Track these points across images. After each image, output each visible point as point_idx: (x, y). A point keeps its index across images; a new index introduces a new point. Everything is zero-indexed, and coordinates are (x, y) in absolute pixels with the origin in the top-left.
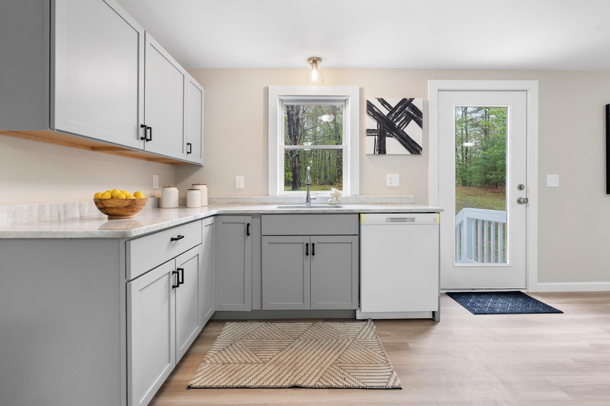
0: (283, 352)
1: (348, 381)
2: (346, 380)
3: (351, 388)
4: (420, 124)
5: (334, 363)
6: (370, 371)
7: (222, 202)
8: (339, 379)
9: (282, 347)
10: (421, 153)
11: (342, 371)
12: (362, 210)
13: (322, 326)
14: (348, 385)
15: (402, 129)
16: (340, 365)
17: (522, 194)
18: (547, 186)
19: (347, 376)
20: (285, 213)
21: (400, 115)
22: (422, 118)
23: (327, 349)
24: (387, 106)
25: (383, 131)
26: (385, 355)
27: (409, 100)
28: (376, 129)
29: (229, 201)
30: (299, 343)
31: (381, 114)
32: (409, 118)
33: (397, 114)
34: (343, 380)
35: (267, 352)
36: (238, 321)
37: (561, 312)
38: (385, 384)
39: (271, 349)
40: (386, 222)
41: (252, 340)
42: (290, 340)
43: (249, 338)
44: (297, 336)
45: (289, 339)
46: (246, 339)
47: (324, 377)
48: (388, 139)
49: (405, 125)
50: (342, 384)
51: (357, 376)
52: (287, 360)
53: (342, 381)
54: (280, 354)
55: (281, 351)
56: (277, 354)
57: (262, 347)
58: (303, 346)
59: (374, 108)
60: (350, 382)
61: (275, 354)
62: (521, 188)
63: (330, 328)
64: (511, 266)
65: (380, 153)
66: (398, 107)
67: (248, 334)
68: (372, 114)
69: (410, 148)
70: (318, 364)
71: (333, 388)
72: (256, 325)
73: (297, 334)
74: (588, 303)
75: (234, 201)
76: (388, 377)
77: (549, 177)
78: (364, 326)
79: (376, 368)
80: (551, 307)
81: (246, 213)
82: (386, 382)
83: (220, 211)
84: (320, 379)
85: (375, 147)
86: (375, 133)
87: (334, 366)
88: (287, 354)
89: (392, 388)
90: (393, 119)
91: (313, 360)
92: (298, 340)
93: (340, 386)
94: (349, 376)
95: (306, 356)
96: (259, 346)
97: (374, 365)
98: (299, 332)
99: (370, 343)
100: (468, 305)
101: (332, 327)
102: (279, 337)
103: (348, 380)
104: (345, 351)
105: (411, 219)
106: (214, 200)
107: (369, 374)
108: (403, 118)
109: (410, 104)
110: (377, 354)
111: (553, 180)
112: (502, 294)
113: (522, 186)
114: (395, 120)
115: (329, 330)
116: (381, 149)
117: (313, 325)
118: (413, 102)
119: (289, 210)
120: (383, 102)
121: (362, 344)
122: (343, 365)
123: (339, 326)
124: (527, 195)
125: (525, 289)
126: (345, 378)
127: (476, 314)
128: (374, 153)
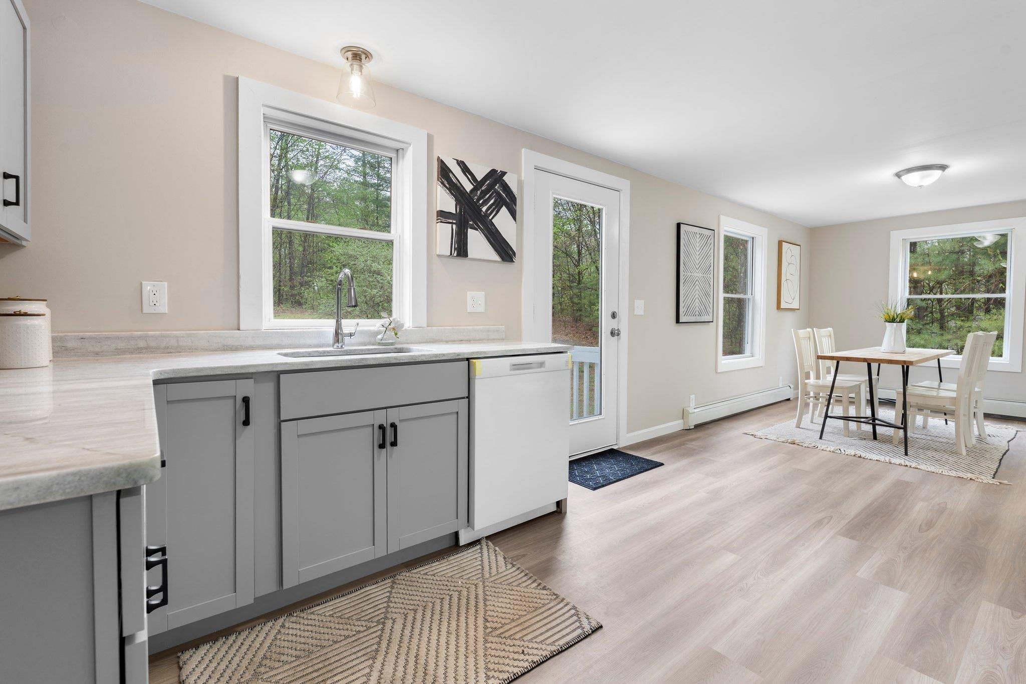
0: (380, 659)
1: (530, 653)
2: (525, 652)
3: (543, 662)
4: (513, 214)
5: (486, 635)
6: (546, 621)
7: (97, 349)
8: (516, 656)
9: (369, 650)
10: (514, 260)
11: (509, 642)
12: (473, 353)
13: (413, 579)
14: (536, 659)
15: (490, 218)
16: (498, 632)
17: (614, 324)
18: (636, 314)
19: (521, 645)
20: (336, 365)
21: (488, 196)
22: (516, 205)
23: (455, 615)
24: (470, 177)
25: (464, 217)
26: (545, 586)
27: (500, 172)
28: (454, 212)
29: (122, 345)
30: (398, 627)
31: (462, 189)
32: (499, 202)
33: (484, 193)
34: (523, 655)
35: (345, 674)
36: (212, 638)
37: (662, 464)
38: (579, 631)
39: (351, 665)
40: (511, 370)
41: (287, 667)
42: (375, 629)
43: (277, 665)
44: (382, 616)
45: (370, 628)
46: (268, 669)
47: (491, 666)
48: (471, 232)
49: (494, 212)
50: (527, 663)
51: (535, 637)
52: (401, 669)
53: (522, 657)
54: (378, 665)
55: (374, 658)
56: (371, 667)
57: (324, 670)
58: (409, 628)
59: (451, 175)
60: (535, 652)
61: (367, 670)
62: (614, 316)
63: (430, 577)
64: (607, 417)
65: (459, 255)
66: (486, 181)
67: (265, 657)
68: (447, 185)
69: (500, 250)
70: (462, 650)
71: (519, 677)
72: (270, 629)
73: (379, 612)
74: (674, 447)
75: (142, 344)
76: (575, 618)
77: (637, 303)
78: (481, 553)
79: (550, 612)
80: (651, 461)
81: (239, 372)
82: (578, 627)
83: (161, 373)
84: (489, 673)
85: (452, 244)
86: (453, 219)
87: (490, 639)
88: (391, 658)
89: (593, 632)
90: (478, 200)
91: (450, 646)
92: (389, 624)
93: (525, 667)
94: (526, 644)
95: (430, 645)
96: (316, 671)
97: (544, 609)
98: (381, 606)
99: (509, 577)
100: (578, 479)
101: (431, 573)
102: (346, 633)
103: (531, 651)
104: (486, 605)
105: (538, 363)
106: (70, 345)
107: (549, 626)
108: (492, 202)
109: (502, 181)
110: (534, 591)
111: (640, 307)
113: (615, 314)
114: (481, 202)
115: (430, 582)
116: (461, 249)
117: (394, 582)
118: (504, 178)
119: (344, 361)
120: (465, 169)
121: (501, 583)
122: (501, 630)
123: (441, 568)
124: (619, 325)
125: (617, 444)
126: (523, 651)
127: (595, 489)
128: (451, 254)
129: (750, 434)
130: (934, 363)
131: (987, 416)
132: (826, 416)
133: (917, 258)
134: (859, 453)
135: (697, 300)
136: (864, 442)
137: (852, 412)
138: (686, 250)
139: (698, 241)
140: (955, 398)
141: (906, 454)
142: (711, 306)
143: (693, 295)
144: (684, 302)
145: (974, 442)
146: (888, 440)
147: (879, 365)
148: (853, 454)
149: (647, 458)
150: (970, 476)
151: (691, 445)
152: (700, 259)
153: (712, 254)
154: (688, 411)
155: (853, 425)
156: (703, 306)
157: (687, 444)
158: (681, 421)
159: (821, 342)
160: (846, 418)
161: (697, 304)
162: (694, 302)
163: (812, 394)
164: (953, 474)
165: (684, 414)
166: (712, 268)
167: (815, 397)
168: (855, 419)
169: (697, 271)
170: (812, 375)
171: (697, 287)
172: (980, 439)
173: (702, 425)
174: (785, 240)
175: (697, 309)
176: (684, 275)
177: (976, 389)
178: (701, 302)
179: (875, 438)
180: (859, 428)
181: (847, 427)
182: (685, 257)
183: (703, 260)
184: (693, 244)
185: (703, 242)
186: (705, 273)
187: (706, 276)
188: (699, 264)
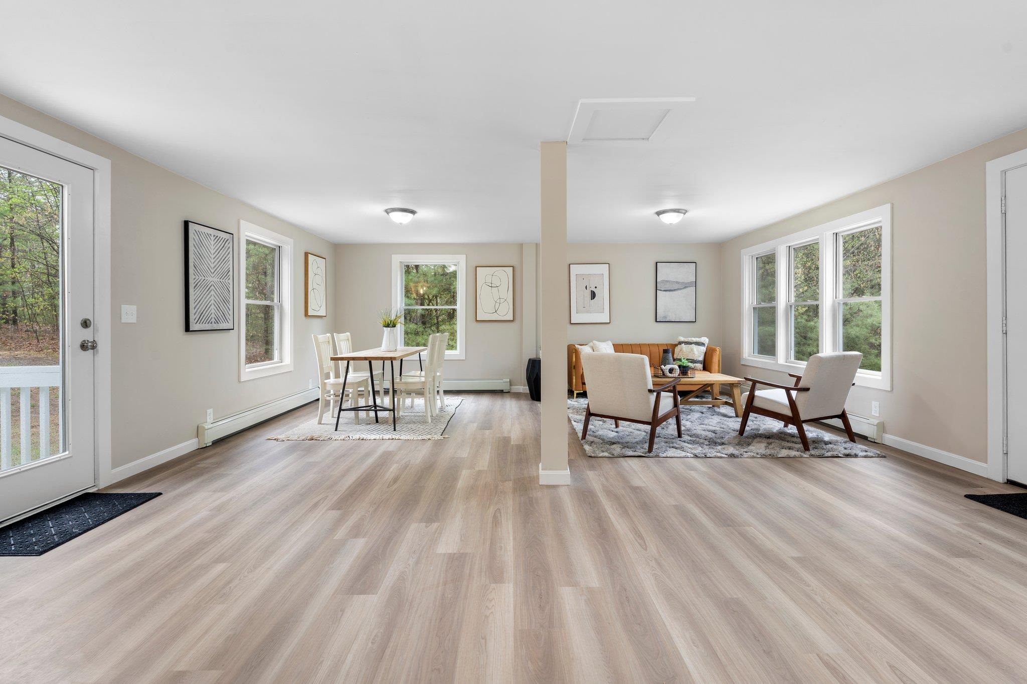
17: (87, 335)
18: (122, 322)
37: (160, 494)
62: (86, 324)
64: (71, 457)
74: (181, 471)
77: (125, 308)
80: (145, 494)
100: (13, 549)
111: (130, 314)
112: (61, 509)
113: (88, 321)
124: (96, 336)
125: (95, 486)
129: (273, 439)
130: (416, 357)
131: (447, 392)
132: (340, 410)
133: (419, 277)
134: (362, 436)
135: (213, 306)
136: (369, 426)
137: (362, 402)
138: (196, 251)
139: (213, 243)
140: (424, 382)
141: (395, 430)
142: (231, 312)
143: (207, 301)
144: (195, 308)
145: (437, 411)
146: (385, 422)
147: (384, 361)
148: (358, 438)
149: (138, 492)
150: (429, 437)
151: (202, 465)
152: (216, 263)
153: (231, 259)
154: (204, 427)
155: (362, 414)
156: (221, 312)
157: (199, 464)
158: (195, 440)
159: (340, 345)
160: (356, 409)
161: (213, 311)
162: (209, 308)
163: (332, 392)
164: (420, 438)
165: (198, 432)
166: (231, 273)
167: (335, 394)
168: (365, 408)
169: (213, 276)
170: (332, 375)
171: (212, 293)
172: (442, 409)
173: (223, 439)
174: (310, 252)
175: (213, 316)
176: (195, 279)
177: (438, 374)
178: (218, 308)
179: (377, 421)
180: (368, 415)
181: (357, 416)
182: (196, 260)
183: (219, 263)
184: (207, 246)
185: (219, 244)
186: (223, 278)
187: (224, 280)
188: (215, 268)
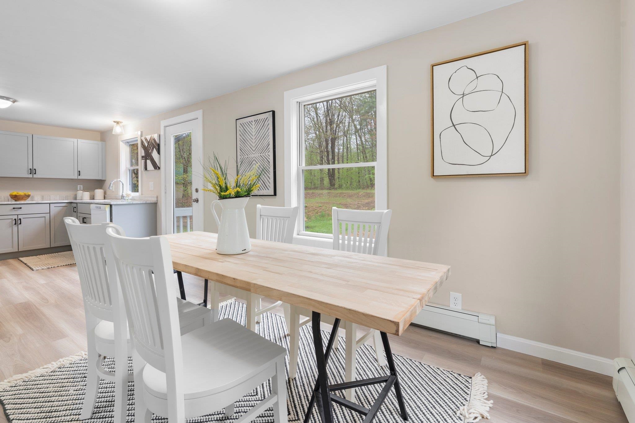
4: (157, 150)
10: (159, 168)
15: (151, 154)
22: (158, 146)
28: (144, 155)
31: (145, 146)
33: (150, 145)
48: (148, 161)
59: (143, 143)
66: (150, 141)
86: (144, 158)
90: (149, 148)
108: (152, 148)
109: (153, 138)
120: (146, 139)
139: (254, 127)
142: (271, 181)
152: (256, 142)
171: (254, 166)
176: (241, 158)
182: (242, 145)
183: (260, 141)
184: (249, 132)
185: (260, 125)
186: (263, 152)
187: (264, 154)
188: (256, 147)
